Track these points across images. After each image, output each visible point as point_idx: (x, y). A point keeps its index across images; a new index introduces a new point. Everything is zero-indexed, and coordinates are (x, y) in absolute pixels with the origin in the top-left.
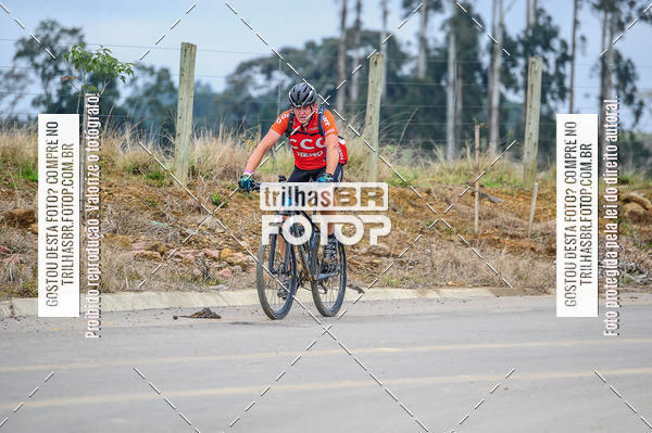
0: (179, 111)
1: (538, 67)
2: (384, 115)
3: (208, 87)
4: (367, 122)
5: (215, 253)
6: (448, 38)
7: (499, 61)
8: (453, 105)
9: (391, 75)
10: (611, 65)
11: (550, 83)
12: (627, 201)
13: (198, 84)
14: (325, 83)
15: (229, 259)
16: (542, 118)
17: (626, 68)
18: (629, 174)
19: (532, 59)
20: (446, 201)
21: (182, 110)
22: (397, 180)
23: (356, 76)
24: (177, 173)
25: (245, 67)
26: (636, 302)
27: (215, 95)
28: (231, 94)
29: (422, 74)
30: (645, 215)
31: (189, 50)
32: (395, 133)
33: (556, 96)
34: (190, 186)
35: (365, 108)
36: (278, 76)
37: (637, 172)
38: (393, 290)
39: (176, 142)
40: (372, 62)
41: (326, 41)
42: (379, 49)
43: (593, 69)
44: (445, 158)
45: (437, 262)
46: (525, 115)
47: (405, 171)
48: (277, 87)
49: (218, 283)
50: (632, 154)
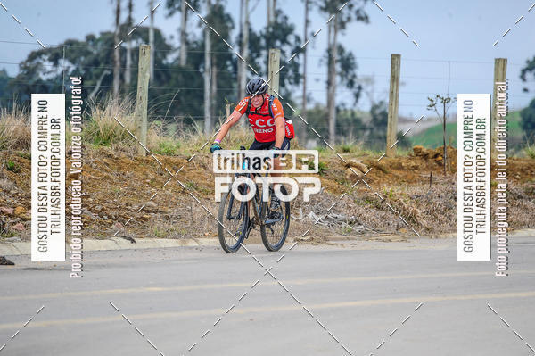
1: (277, 56)
2: (152, 95)
3: (3, 71)
4: (138, 102)
5: (10, 211)
6: (204, 34)
7: (246, 52)
8: (209, 88)
9: (158, 63)
10: (336, 56)
11: (287, 70)
12: (348, 166)
14: (103, 69)
15: (21, 216)
17: (348, 59)
18: (350, 144)
19: (272, 51)
20: (204, 166)
22: (163, 150)
23: (129, 62)
25: (34, 56)
26: (356, 248)
27: (10, 78)
28: (23, 78)
29: (183, 63)
30: (362, 178)
32: (162, 110)
33: (292, 81)
35: (136, 90)
36: (64, 63)
37: (357, 142)
38: (160, 240)
40: (141, 52)
41: (103, 34)
42: (147, 41)
43: (321, 60)
44: (203, 131)
45: (196, 217)
47: (170, 142)
48: (63, 73)
49: (12, 236)
50: (352, 128)
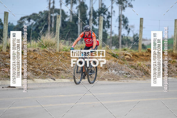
0: (4, 31)
1: (102, 19)
2: (61, 32)
3: (12, 24)
4: (56, 34)
6: (78, 11)
7: (92, 17)
8: (80, 29)
9: (63, 21)
10: (122, 19)
11: (105, 23)
12: (126, 55)
13: (9, 23)
14: (45, 23)
16: (103, 33)
17: (126, 20)
18: (126, 48)
19: (100, 17)
21: (5, 30)
22: (64, 50)
23: (53, 21)
24: (3, 48)
25: (22, 18)
26: (128, 82)
27: (14, 26)
28: (18, 26)
29: (71, 21)
30: (130, 59)
31: (6, 14)
32: (64, 37)
33: (107, 27)
34: (7, 51)
35: (56, 30)
36: (32, 21)
37: (128, 47)
38: (63, 79)
39: (3, 39)
40: (57, 17)
41: (44, 11)
42: (59, 14)
43: (117, 20)
44: (78, 44)
46: (99, 32)
47: (67, 47)
48: (31, 24)
50: (127, 42)
